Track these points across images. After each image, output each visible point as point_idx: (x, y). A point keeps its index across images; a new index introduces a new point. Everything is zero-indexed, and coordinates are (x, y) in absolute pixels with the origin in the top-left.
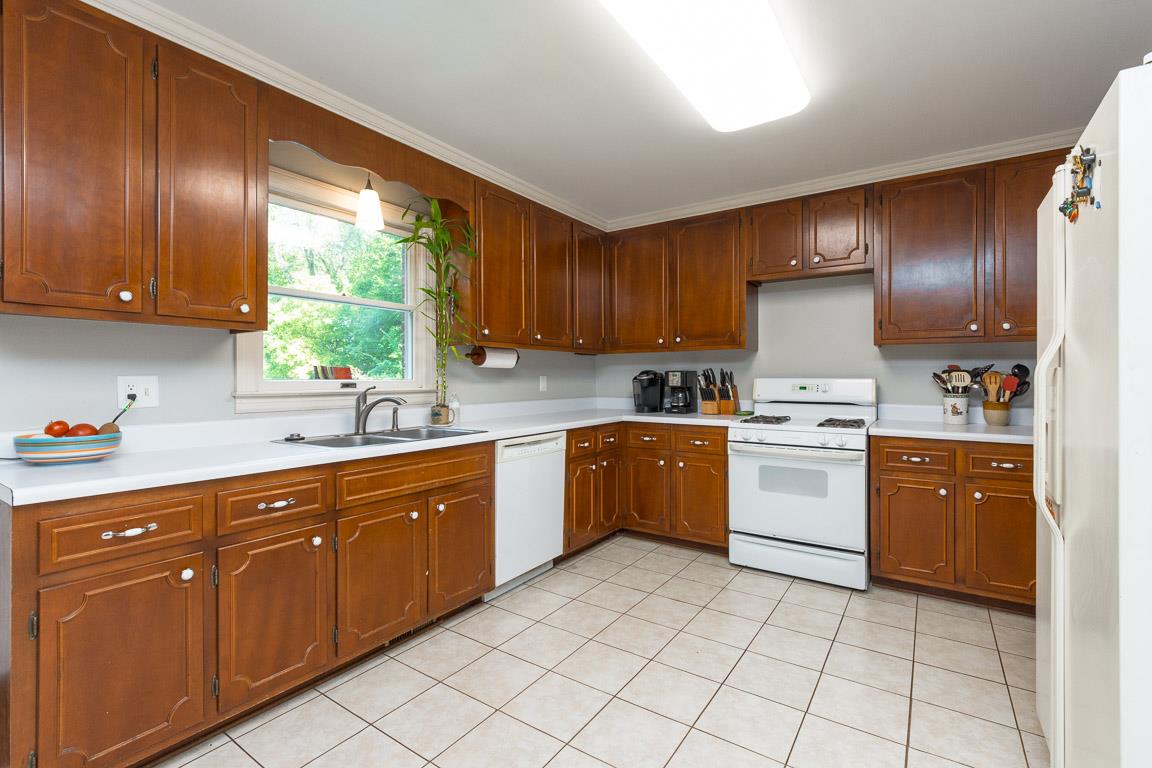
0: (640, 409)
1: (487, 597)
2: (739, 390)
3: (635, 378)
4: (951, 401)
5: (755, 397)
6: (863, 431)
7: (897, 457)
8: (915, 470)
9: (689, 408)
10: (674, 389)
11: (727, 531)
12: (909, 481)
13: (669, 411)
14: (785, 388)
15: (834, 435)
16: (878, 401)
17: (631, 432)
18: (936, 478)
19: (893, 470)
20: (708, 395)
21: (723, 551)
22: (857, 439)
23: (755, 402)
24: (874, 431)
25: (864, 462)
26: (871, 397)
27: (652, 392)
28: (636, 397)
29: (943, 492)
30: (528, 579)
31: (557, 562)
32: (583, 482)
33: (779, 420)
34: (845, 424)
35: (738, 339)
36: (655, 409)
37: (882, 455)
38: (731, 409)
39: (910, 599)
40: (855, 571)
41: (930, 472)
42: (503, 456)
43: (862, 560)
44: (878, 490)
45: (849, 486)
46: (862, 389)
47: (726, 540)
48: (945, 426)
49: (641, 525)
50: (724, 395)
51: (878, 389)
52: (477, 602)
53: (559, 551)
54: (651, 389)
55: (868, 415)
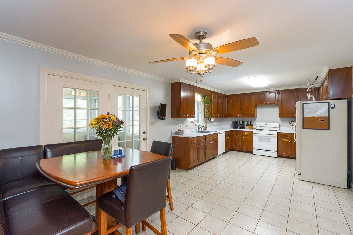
0: (234, 128)
1: (216, 157)
2: (253, 124)
3: (233, 122)
4: (292, 127)
5: (257, 126)
6: (276, 132)
7: (282, 136)
8: (285, 138)
9: (243, 128)
10: (241, 124)
11: (252, 149)
12: (284, 140)
13: (240, 128)
14: (262, 124)
15: (272, 132)
16: (280, 127)
17: (233, 132)
18: (288, 139)
19: (281, 138)
20: (247, 125)
21: (252, 152)
22: (275, 133)
23: (257, 127)
24: (278, 132)
25: (277, 137)
26: (278, 126)
27: (236, 125)
28: (233, 126)
29: (289, 141)
30: (220, 155)
31: (224, 153)
32: (227, 140)
33: (262, 130)
34: (273, 131)
35: (253, 115)
36: (237, 128)
37: (279, 136)
38: (252, 128)
39: (284, 159)
40: (275, 154)
41: (287, 138)
42: (219, 135)
43: (276, 152)
44: (279, 141)
45: (274, 141)
46: (277, 125)
47: (252, 150)
48: (291, 131)
49: (236, 148)
50: (251, 125)
51: (279, 125)
52: (215, 158)
53: (224, 151)
54: (236, 124)
55: (278, 129)
